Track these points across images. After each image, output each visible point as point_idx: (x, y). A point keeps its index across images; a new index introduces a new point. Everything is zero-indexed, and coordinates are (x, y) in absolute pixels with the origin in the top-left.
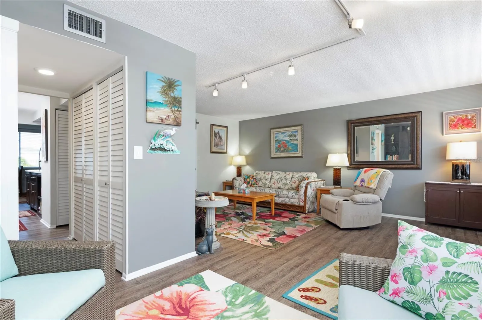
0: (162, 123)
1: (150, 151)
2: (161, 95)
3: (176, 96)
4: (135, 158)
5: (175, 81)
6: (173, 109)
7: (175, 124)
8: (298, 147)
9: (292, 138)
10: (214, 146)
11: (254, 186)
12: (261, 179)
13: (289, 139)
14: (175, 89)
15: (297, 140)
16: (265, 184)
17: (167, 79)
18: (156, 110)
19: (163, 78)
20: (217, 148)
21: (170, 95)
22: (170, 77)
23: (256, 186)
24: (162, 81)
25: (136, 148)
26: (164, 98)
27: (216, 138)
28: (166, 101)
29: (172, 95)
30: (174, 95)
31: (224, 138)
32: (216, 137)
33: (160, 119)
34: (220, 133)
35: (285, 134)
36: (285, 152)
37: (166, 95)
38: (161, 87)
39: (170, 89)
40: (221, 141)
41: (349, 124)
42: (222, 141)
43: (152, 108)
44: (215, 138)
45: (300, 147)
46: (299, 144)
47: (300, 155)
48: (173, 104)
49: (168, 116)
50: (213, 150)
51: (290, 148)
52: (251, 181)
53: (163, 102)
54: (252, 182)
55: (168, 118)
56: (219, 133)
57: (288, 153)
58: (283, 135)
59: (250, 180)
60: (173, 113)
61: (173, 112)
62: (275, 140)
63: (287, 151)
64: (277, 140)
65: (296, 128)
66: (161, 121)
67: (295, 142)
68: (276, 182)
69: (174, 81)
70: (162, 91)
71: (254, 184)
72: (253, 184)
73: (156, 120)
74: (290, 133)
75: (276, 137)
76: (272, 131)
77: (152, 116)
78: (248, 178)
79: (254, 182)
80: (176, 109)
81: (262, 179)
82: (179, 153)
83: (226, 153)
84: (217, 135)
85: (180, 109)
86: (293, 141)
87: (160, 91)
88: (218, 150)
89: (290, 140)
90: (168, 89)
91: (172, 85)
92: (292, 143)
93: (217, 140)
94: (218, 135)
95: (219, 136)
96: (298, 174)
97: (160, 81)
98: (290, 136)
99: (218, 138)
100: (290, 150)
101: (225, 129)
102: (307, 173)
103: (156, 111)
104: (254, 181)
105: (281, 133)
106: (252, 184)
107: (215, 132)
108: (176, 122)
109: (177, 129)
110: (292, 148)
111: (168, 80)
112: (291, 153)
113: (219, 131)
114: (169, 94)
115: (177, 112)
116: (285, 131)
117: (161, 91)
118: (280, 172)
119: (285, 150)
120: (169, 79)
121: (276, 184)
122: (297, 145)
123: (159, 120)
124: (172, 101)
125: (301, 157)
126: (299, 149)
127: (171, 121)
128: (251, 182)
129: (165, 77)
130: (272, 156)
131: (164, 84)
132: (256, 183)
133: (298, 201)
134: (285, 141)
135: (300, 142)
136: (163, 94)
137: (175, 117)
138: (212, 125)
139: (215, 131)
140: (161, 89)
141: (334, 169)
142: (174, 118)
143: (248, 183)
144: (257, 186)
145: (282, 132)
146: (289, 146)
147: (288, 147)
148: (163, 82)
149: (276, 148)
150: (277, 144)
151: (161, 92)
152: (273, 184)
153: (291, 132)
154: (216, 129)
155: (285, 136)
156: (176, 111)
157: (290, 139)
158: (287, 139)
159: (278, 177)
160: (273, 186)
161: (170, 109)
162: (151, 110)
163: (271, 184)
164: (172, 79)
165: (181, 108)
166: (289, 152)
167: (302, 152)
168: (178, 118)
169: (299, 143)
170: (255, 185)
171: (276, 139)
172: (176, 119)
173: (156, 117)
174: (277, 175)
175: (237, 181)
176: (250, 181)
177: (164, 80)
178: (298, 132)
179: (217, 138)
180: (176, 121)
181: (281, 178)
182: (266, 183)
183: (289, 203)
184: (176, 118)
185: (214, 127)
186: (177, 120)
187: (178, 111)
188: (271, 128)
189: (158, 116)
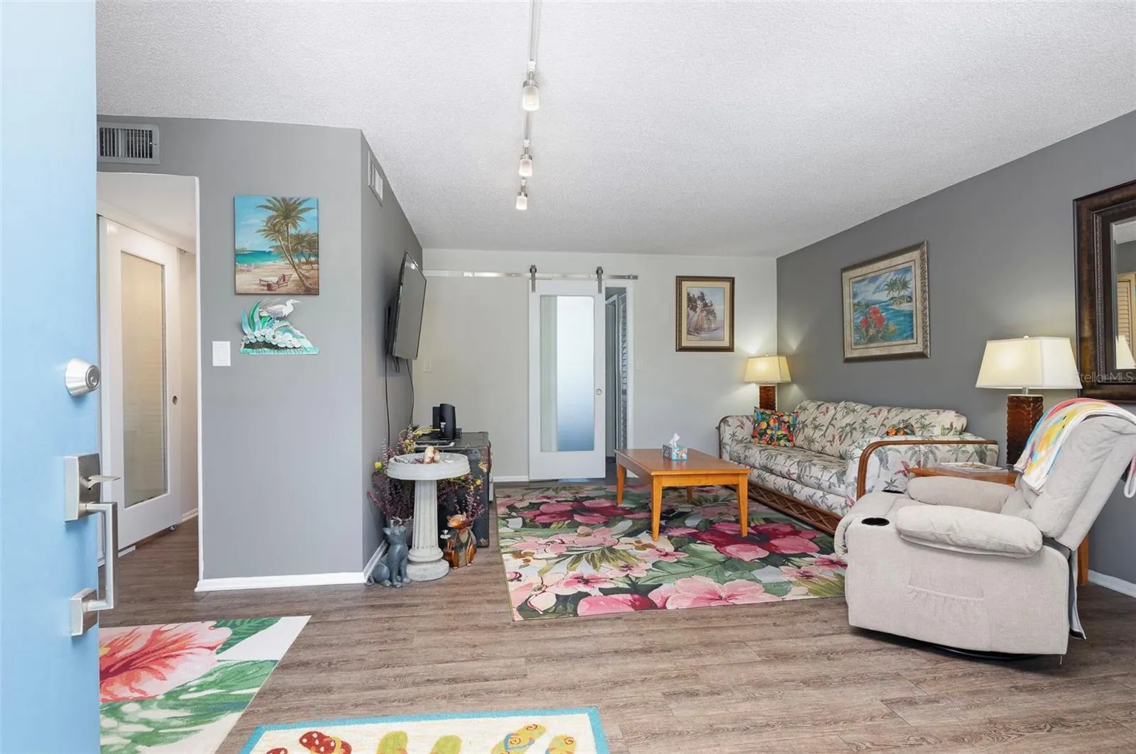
0: (269, 292)
1: (246, 349)
2: (266, 237)
3: (303, 232)
4: (215, 364)
5: (300, 200)
6: (296, 261)
7: (301, 291)
8: (912, 321)
9: (896, 294)
10: (689, 333)
11: (779, 445)
12: (805, 426)
13: (889, 298)
14: (299, 218)
15: (910, 299)
16: (811, 441)
17: (279, 201)
18: (254, 268)
19: (269, 201)
20: (697, 338)
21: (286, 233)
22: (287, 196)
23: (785, 446)
24: (266, 207)
25: (217, 345)
26: (274, 242)
27: (695, 311)
28: (277, 247)
29: (292, 231)
30: (297, 232)
31: (721, 309)
32: (694, 308)
33: (264, 285)
34: (706, 298)
35: (877, 283)
36: (878, 341)
37: (277, 234)
38: (265, 220)
39: (288, 220)
40: (711, 318)
41: (1084, 212)
42: (715, 317)
43: (246, 265)
44: (692, 313)
45: (918, 321)
46: (914, 312)
47: (918, 348)
48: (296, 250)
49: (284, 276)
50: (684, 344)
51: (892, 326)
52: (772, 430)
53: (272, 250)
54: (774, 432)
55: (284, 280)
56: (702, 298)
57: (886, 344)
58: (872, 287)
59: (768, 425)
60: (296, 270)
61: (294, 267)
62: (854, 305)
63: (884, 339)
64: (859, 304)
65: (907, 257)
66: (266, 288)
67: (906, 307)
68: (837, 437)
69: (297, 202)
70: (269, 227)
71: (779, 439)
72: (775, 438)
73: (254, 288)
74: (891, 276)
75: (855, 296)
76: (847, 275)
77: (246, 280)
78: (763, 419)
79: (780, 433)
80: (303, 260)
81: (807, 426)
82: (316, 353)
83: (730, 349)
84: (695, 302)
85: (313, 259)
86: (901, 303)
87: (263, 228)
88: (700, 342)
89: (892, 298)
90: (283, 221)
91: (293, 210)
92: (898, 311)
93: (697, 316)
94: (699, 302)
95: (705, 305)
96: (901, 415)
97: (265, 209)
98: (891, 286)
99: (702, 311)
100: (893, 332)
101: (727, 285)
102: (923, 412)
103: (253, 271)
104: (779, 429)
105: (866, 282)
106: (771, 438)
107: (691, 295)
108: (303, 288)
109: (295, 301)
110: (896, 327)
111: (282, 203)
112: (894, 343)
113: (702, 294)
114: (284, 231)
115: (304, 267)
116: (878, 273)
117: (266, 228)
118: (858, 407)
119: (880, 335)
120: (284, 200)
121: (834, 445)
122: (911, 315)
123: (263, 287)
124: (293, 244)
125: (921, 355)
126: (915, 329)
127: (291, 286)
128: (769, 432)
129: (275, 199)
130: (848, 355)
131: (274, 213)
132: (785, 435)
133: (843, 504)
134: (877, 306)
135: (919, 305)
136: (271, 234)
137: (299, 276)
138: (680, 280)
139: (688, 294)
140: (265, 224)
141: (1011, 399)
142: (298, 279)
143: (759, 434)
144: (788, 444)
145: (869, 275)
146: (889, 319)
147: (885, 323)
148: (270, 208)
149: (857, 329)
150: (859, 317)
151: (264, 230)
152: (830, 441)
153: (893, 273)
154: (690, 288)
155: (878, 290)
156: (303, 263)
157: (892, 296)
158: (883, 296)
159: (849, 419)
160: (828, 449)
161: (288, 262)
162: (244, 269)
163: (824, 442)
164: (291, 199)
165: (317, 255)
166: (890, 340)
167: (925, 341)
168: (307, 278)
169: (916, 306)
170: (782, 442)
171: (856, 301)
172: (303, 281)
173: (256, 282)
174: (847, 413)
175: (727, 428)
176: (767, 428)
177: (271, 206)
178: (913, 270)
179: (698, 310)
180: (304, 285)
181: (854, 426)
182: (814, 437)
183: (824, 507)
184: (303, 279)
185: (685, 284)
186: (305, 281)
187: (308, 263)
188: (843, 267)
189: (260, 280)
